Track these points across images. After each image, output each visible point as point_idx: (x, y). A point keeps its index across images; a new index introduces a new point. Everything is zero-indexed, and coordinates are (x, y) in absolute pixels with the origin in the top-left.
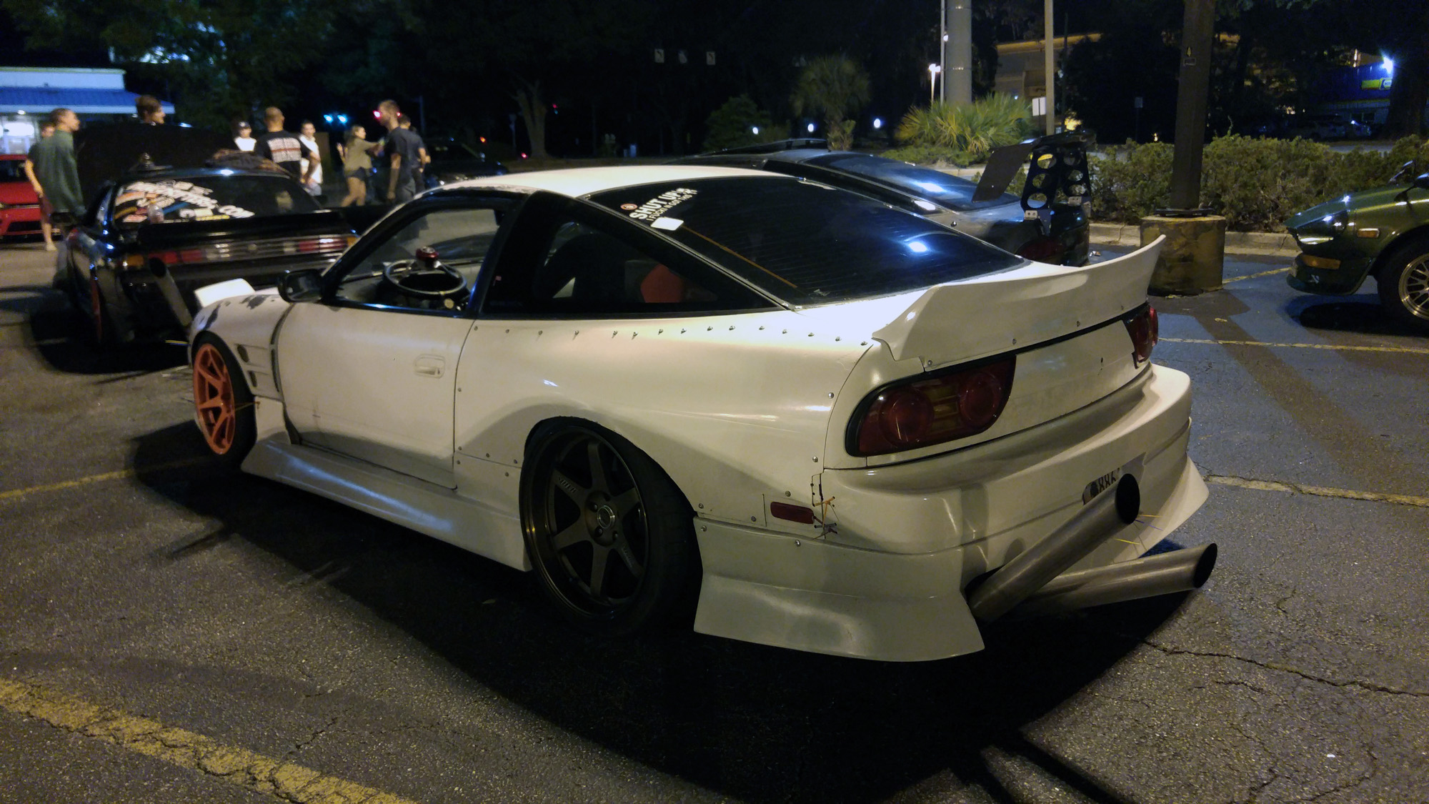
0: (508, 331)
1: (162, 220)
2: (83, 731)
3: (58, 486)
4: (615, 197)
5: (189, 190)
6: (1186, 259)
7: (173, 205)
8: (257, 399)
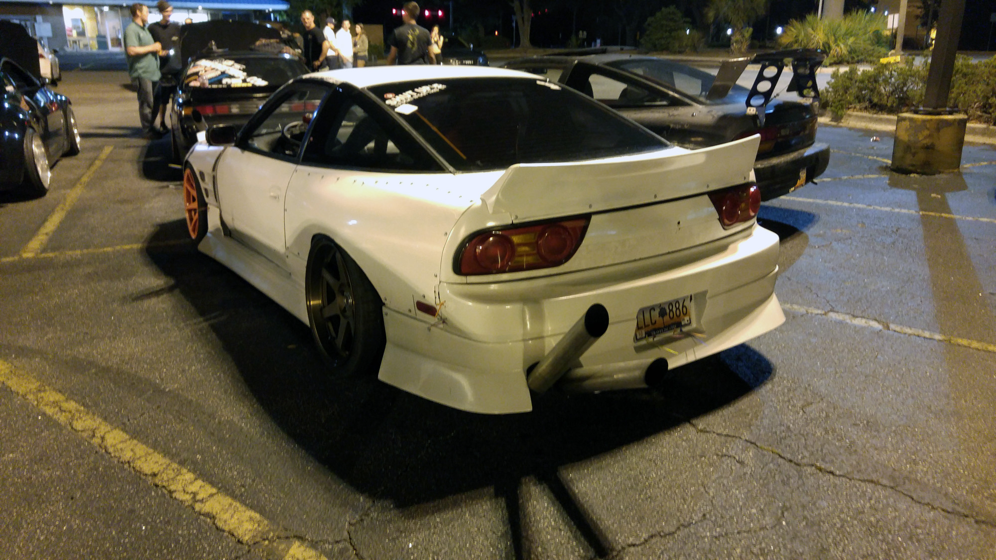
0: (309, 174)
1: (207, 85)
2: (24, 396)
3: (101, 250)
4: (382, 90)
5: (231, 66)
6: (929, 148)
7: (219, 75)
8: (208, 206)
